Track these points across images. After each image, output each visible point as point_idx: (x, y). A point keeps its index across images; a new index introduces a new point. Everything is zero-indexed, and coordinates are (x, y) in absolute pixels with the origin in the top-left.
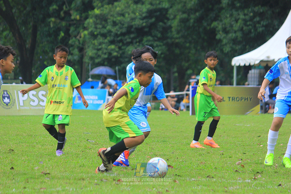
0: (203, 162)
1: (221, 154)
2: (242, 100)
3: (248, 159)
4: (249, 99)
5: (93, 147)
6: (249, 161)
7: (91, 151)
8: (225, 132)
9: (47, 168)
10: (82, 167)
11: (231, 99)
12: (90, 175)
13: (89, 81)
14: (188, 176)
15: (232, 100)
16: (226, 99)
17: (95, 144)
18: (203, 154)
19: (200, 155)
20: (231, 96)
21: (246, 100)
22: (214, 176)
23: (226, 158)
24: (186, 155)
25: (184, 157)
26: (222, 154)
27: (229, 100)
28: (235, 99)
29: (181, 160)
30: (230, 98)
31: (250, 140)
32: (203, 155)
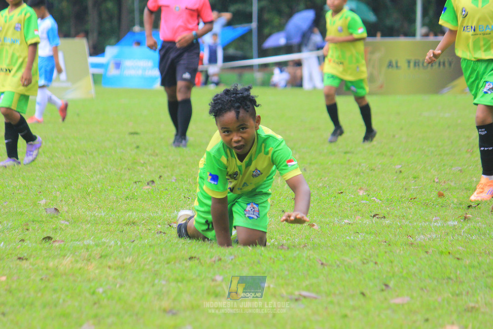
0: (364, 188)
1: (396, 172)
2: (434, 67)
3: (451, 181)
4: (447, 64)
5: (149, 161)
6: (452, 184)
7: (146, 168)
8: (401, 129)
9: (63, 203)
10: (131, 199)
11: (412, 64)
12: (146, 215)
13: (134, 33)
14: (335, 214)
15: (415, 65)
16: (403, 64)
17: (152, 155)
18: (363, 173)
19: (357, 174)
20: (413, 58)
21: (442, 67)
22: (386, 215)
23: (407, 179)
24: (328, 173)
25: (325, 178)
26: (398, 172)
27: (409, 66)
28: (421, 65)
29: (321, 185)
30: (409, 62)
31: (452, 143)
32: (361, 174)
